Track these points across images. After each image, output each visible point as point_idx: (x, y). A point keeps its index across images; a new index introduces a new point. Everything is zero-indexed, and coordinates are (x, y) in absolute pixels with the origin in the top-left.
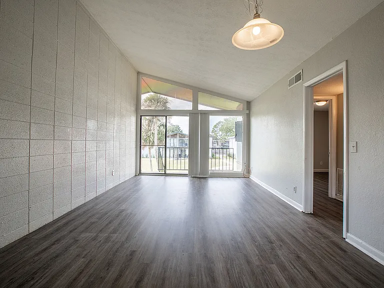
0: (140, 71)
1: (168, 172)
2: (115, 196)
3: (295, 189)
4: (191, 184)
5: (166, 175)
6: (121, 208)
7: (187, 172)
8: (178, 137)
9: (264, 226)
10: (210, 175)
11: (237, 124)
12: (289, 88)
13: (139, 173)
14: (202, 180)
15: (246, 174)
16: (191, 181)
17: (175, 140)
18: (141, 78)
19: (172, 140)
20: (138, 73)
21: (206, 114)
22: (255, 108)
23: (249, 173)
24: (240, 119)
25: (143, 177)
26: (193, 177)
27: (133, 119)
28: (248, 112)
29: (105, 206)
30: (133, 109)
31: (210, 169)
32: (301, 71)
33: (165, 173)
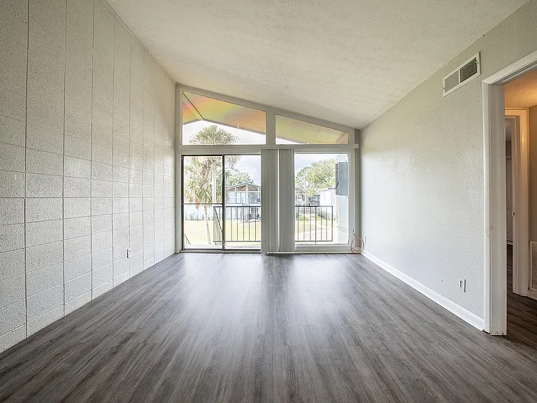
0: (179, 81)
1: (228, 246)
2: (126, 298)
3: (464, 284)
4: (265, 268)
5: (224, 251)
6: (130, 330)
7: (258, 246)
8: (247, 189)
9: (422, 375)
10: (296, 251)
11: (339, 167)
12: (444, 94)
13: (181, 250)
14: (284, 261)
15: (356, 249)
16: (265, 262)
17: (243, 194)
18: (181, 93)
19: (238, 194)
20: (178, 86)
21: (287, 152)
22: (369, 140)
23: (360, 247)
24: (344, 158)
25: (187, 255)
26: (269, 255)
27: (169, 161)
28: (357, 146)
29: (100, 324)
30: (168, 143)
31: (296, 239)
32: (477, 56)
33: (223, 249)
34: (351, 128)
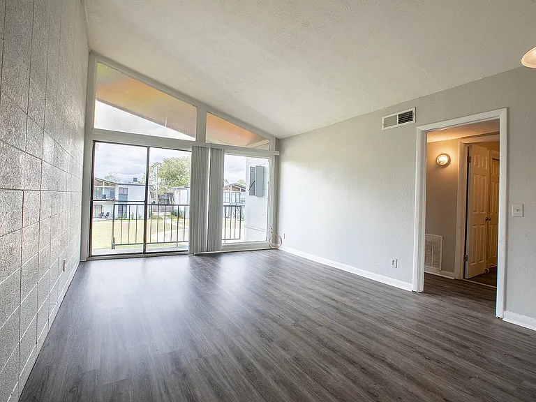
3: (396, 262)
5: (146, 255)
12: (383, 129)
13: (87, 257)
15: (274, 245)
20: (91, 53)
21: (218, 151)
22: (290, 150)
23: (277, 243)
24: (265, 163)
26: (197, 255)
32: (413, 110)
33: (145, 252)
34: (272, 136)
